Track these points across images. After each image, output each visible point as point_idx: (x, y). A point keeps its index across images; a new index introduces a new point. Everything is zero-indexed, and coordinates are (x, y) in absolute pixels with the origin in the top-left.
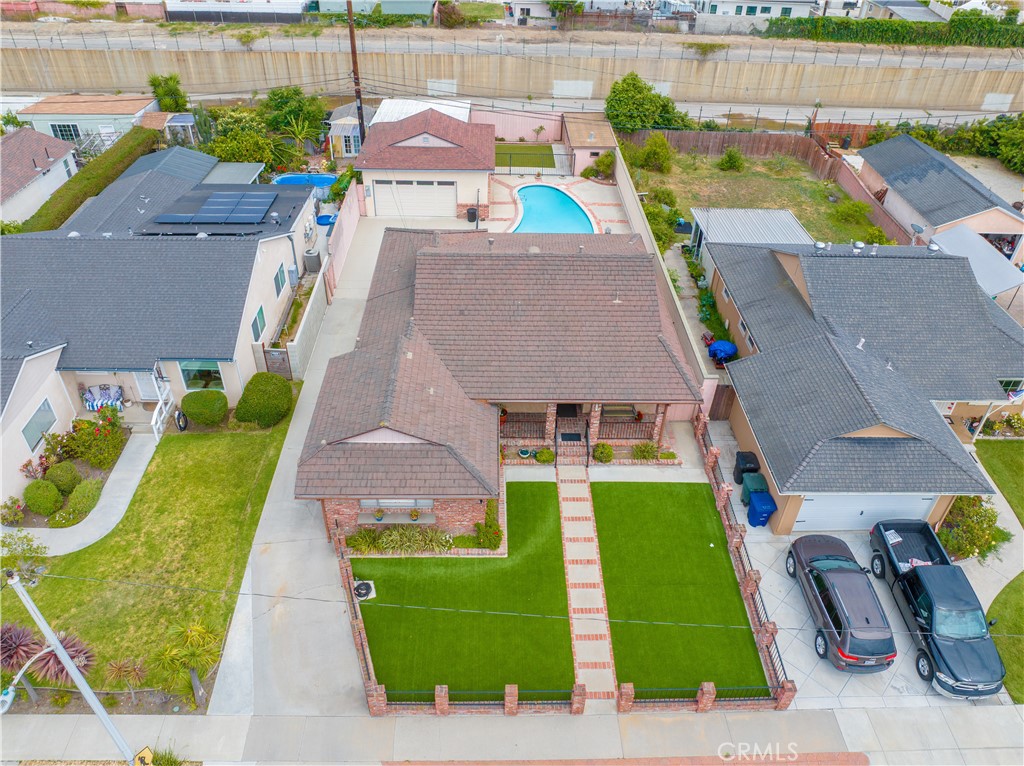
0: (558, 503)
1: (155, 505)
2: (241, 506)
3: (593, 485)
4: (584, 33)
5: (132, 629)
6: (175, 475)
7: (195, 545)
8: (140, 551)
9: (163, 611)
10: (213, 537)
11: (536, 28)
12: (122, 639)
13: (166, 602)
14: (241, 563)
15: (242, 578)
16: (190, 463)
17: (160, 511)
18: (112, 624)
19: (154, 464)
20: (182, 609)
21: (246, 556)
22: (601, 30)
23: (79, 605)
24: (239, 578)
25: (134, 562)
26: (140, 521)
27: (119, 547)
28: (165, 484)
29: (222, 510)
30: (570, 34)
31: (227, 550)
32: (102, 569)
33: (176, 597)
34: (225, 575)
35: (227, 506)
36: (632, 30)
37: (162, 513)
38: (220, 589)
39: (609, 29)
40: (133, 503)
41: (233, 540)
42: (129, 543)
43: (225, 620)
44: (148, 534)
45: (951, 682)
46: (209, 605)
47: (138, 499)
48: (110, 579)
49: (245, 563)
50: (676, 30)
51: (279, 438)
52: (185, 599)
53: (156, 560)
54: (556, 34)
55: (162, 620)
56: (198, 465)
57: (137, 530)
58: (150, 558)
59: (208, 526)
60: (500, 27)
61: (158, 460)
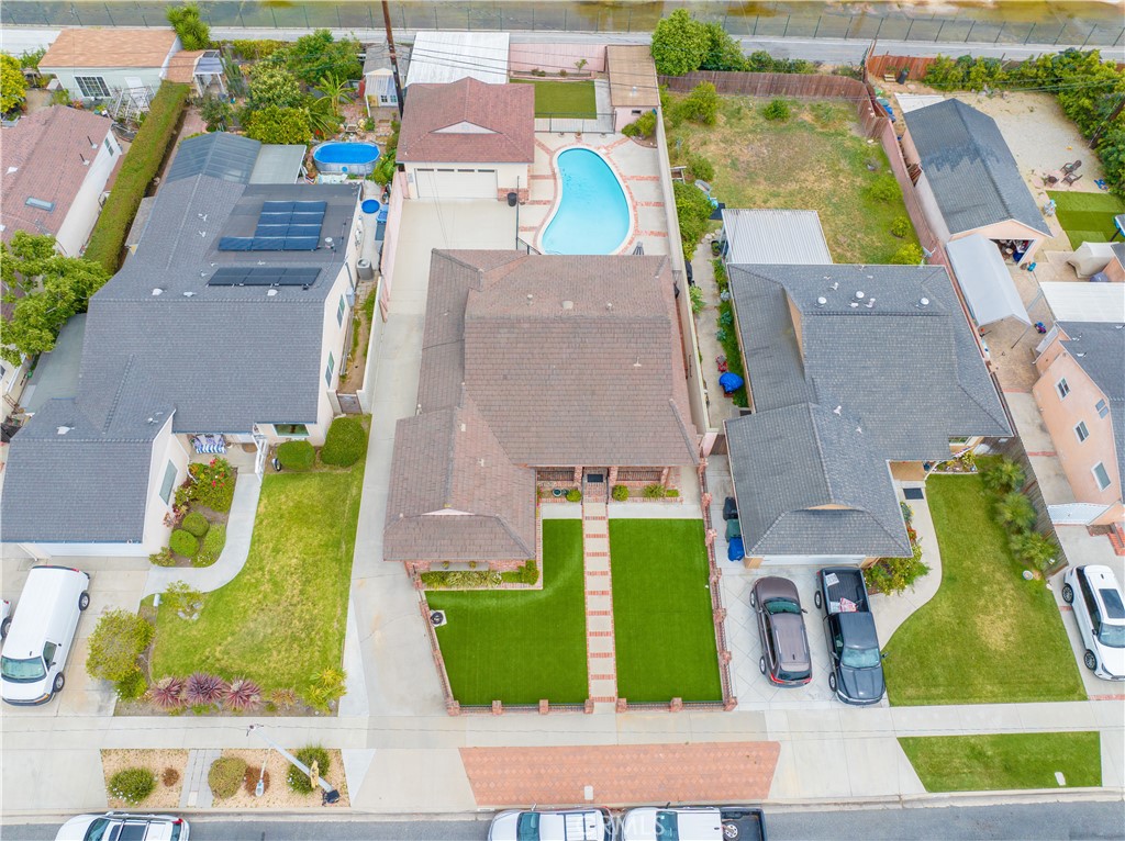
0: (582, 539)
1: (271, 545)
2: (337, 545)
3: (610, 521)
5: (275, 653)
6: (281, 517)
7: (308, 581)
8: (267, 587)
9: (294, 638)
10: (320, 574)
12: (269, 662)
13: (295, 630)
14: (344, 595)
15: (347, 609)
16: (291, 504)
17: (276, 551)
18: (260, 650)
19: (262, 505)
20: (308, 636)
21: (347, 589)
23: (233, 634)
24: (345, 609)
25: (265, 597)
26: (262, 560)
27: (251, 584)
28: (274, 525)
29: (323, 550)
31: (333, 585)
32: (242, 604)
33: (301, 626)
34: (335, 606)
35: (326, 545)
37: (278, 553)
38: (332, 619)
40: (253, 544)
41: (336, 576)
42: (258, 581)
43: (340, 644)
44: (270, 572)
45: (844, 695)
46: (326, 632)
47: (256, 540)
48: (250, 612)
49: (348, 595)
51: (359, 476)
52: (309, 628)
53: (281, 595)
55: (295, 646)
56: (298, 505)
57: (261, 569)
58: (276, 593)
59: (315, 564)
61: (265, 501)
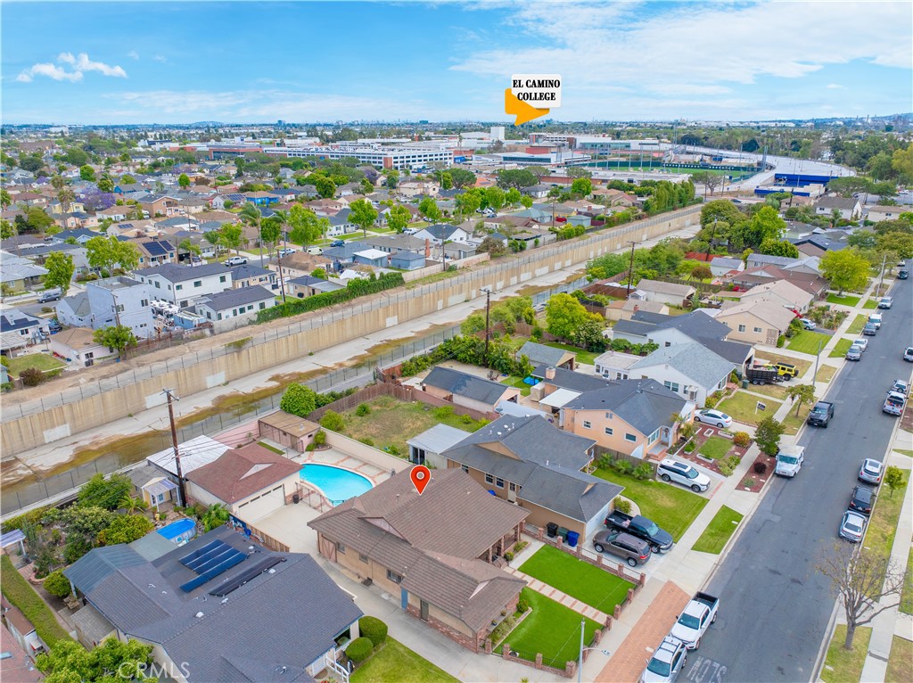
2: (428, 672)
3: (519, 570)
4: (143, 357)
11: (103, 365)
22: (153, 351)
29: (426, 679)
30: (133, 361)
35: (424, 677)
36: (175, 345)
39: (159, 349)
45: (665, 547)
50: (203, 336)
51: (394, 643)
54: (122, 364)
56: (385, 676)
60: (75, 373)
